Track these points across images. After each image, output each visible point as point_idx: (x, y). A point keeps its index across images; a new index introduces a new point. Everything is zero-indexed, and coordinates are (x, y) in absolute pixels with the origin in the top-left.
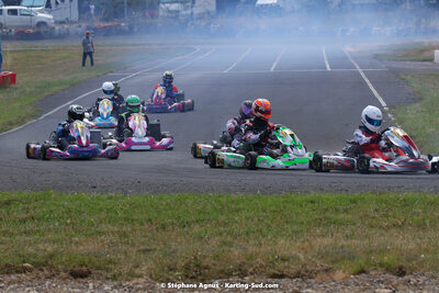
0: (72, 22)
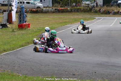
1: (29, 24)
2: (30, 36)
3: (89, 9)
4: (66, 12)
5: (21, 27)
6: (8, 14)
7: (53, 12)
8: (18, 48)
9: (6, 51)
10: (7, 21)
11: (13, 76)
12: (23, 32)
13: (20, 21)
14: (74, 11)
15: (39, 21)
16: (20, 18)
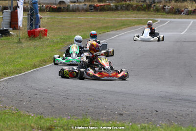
0: (80, 2)
1: (46, 31)
2: (49, 49)
3: (145, 5)
4: (108, 10)
5: (32, 34)
6: (11, 13)
7: (86, 11)
8: (28, 70)
9: (8, 75)
10: (9, 26)
11: (20, 116)
12: (36, 43)
13: (32, 25)
14: (121, 9)
15: (63, 24)
16: (32, 20)
